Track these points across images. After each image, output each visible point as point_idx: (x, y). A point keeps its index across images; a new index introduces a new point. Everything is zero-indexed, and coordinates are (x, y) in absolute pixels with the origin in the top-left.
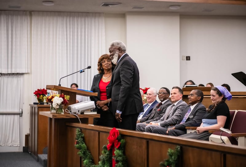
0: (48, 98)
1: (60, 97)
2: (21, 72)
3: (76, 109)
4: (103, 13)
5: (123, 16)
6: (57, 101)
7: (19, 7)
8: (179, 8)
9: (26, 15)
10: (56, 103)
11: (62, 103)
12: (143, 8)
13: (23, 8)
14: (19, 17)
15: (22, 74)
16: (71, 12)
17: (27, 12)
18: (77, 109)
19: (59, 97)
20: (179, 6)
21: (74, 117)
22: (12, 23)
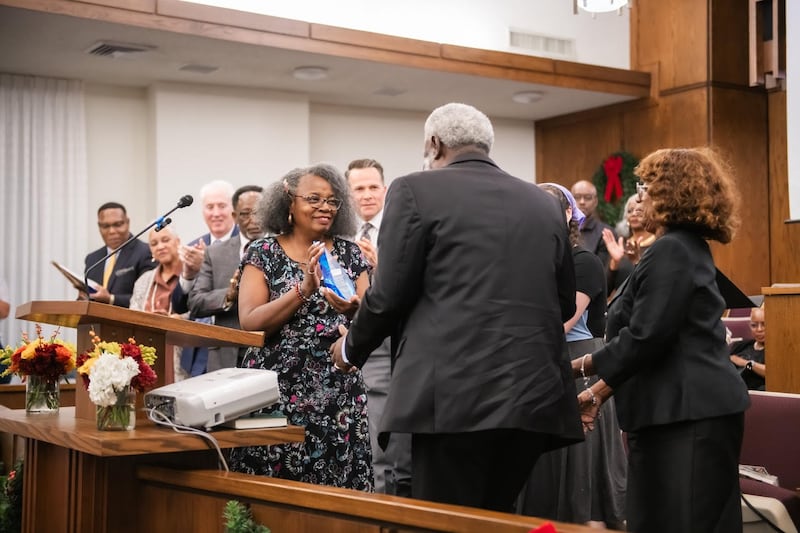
0: (19, 355)
1: (123, 355)
3: (208, 407)
4: (80, 81)
5: (141, 93)
6: (114, 373)
8: (321, 75)
10: (108, 383)
11: (135, 381)
12: (215, 69)
18: (211, 410)
19: (117, 355)
20: (324, 69)
21: (199, 445)
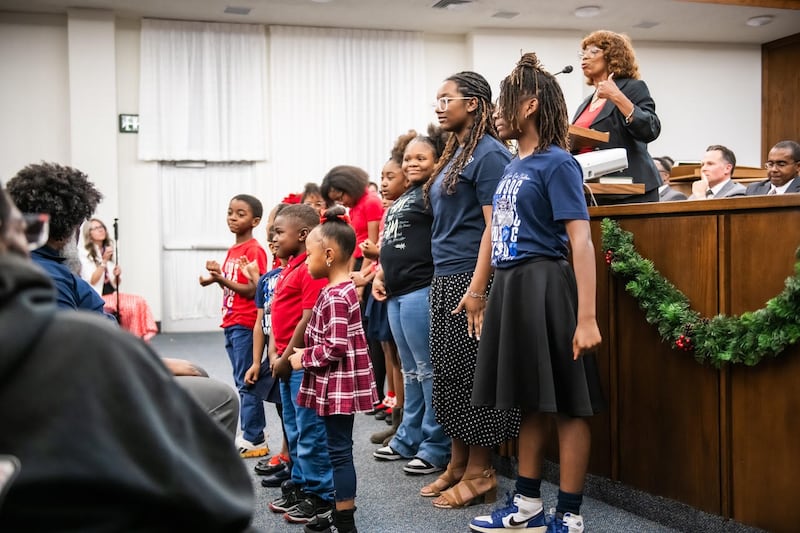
2: (249, 159)
4: (421, 32)
7: (246, 11)
9: (257, 32)
12: (517, 14)
13: (252, 16)
14: (243, 37)
15: (252, 163)
16: (352, 28)
17: (261, 26)
18: (587, 168)
20: (598, 7)
22: (229, 51)
